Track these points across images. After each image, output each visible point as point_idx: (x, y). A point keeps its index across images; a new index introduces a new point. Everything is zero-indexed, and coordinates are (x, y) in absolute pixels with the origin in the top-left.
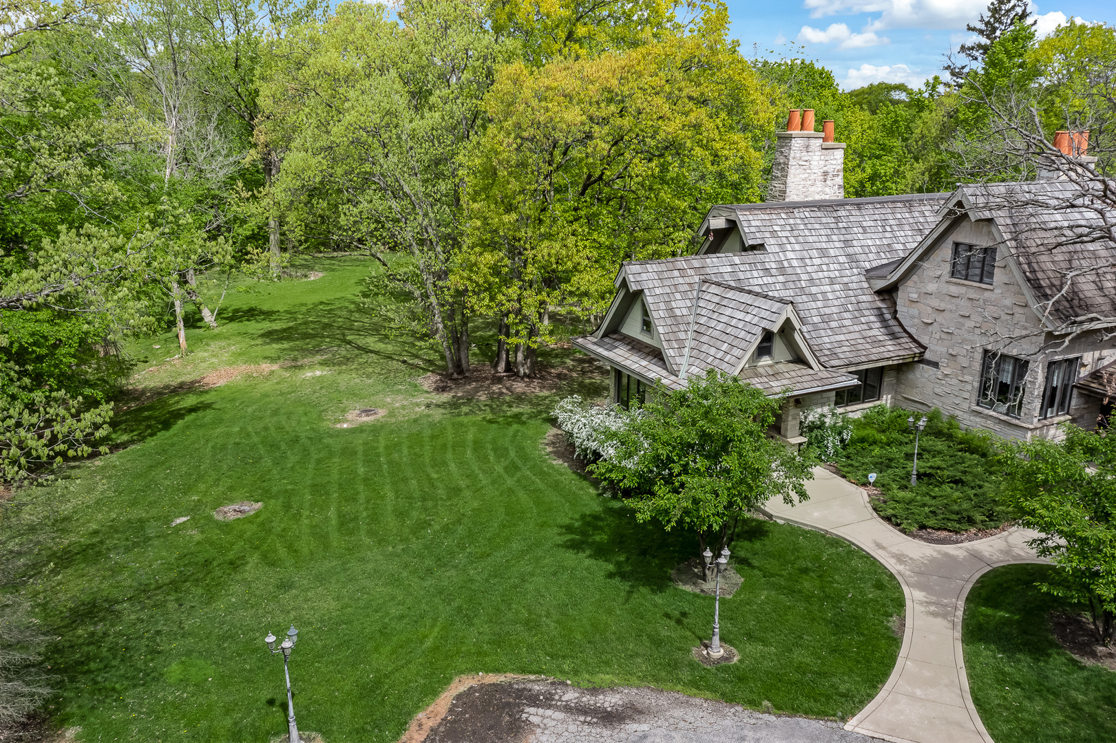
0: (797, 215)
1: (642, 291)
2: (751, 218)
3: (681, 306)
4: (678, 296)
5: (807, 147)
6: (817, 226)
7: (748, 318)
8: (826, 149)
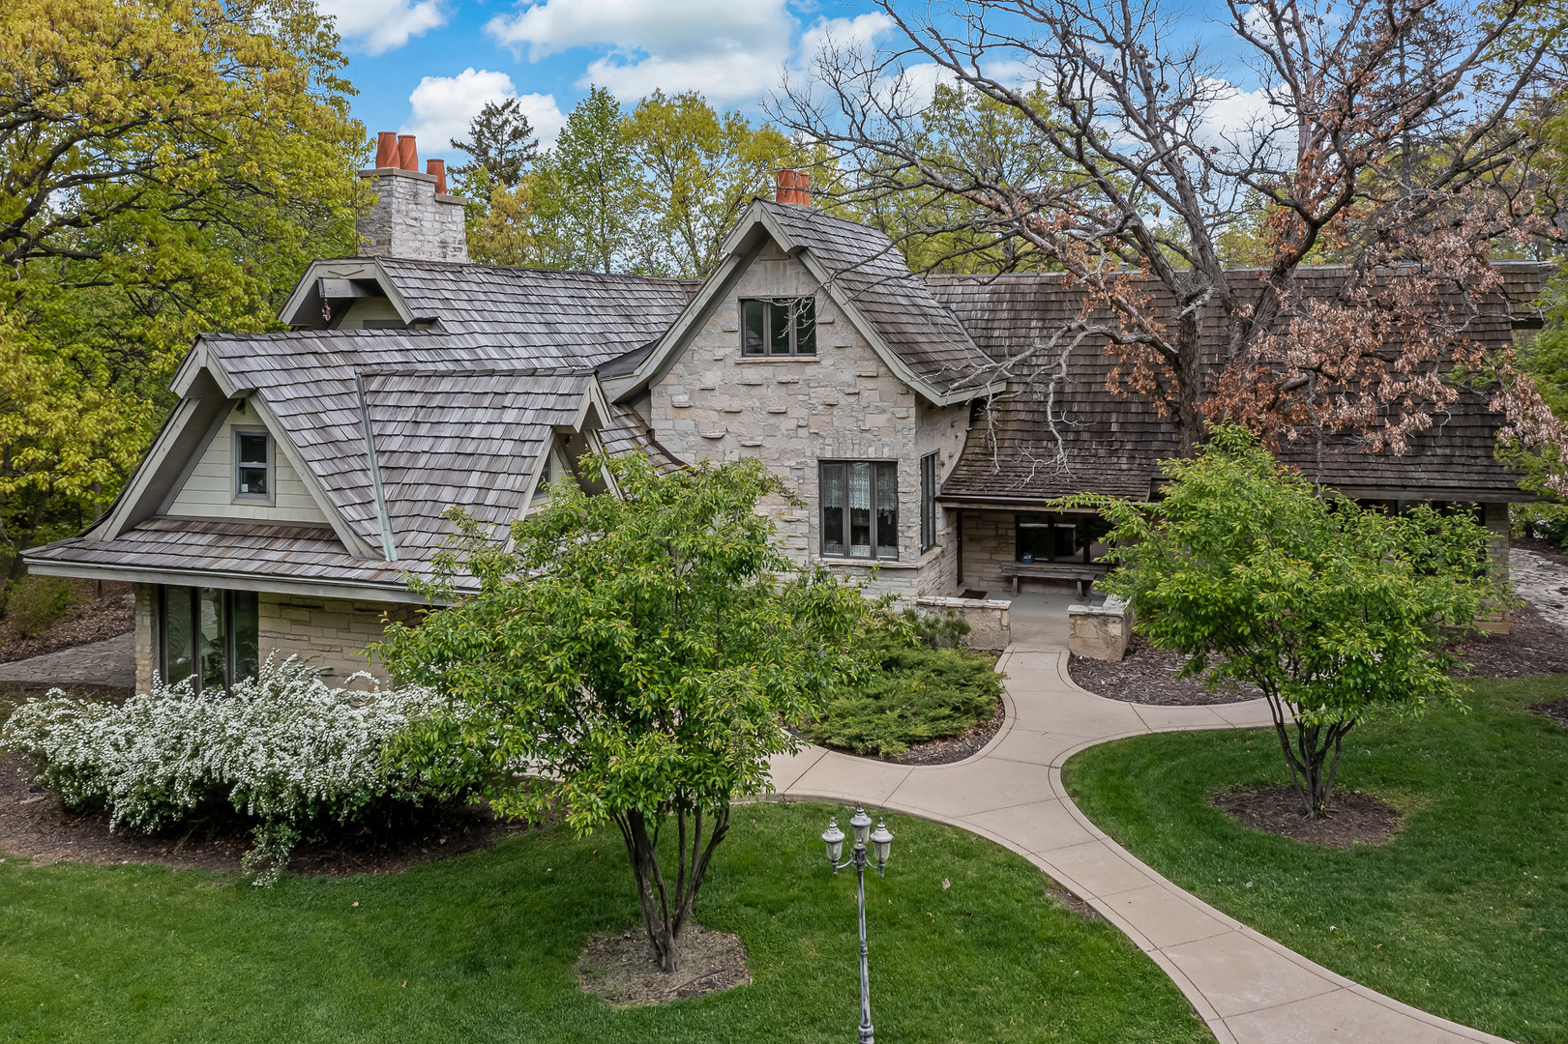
0: (469, 278)
1: (254, 392)
2: (402, 273)
3: (342, 422)
4: (329, 403)
5: (416, 195)
7: (510, 416)
8: (441, 203)
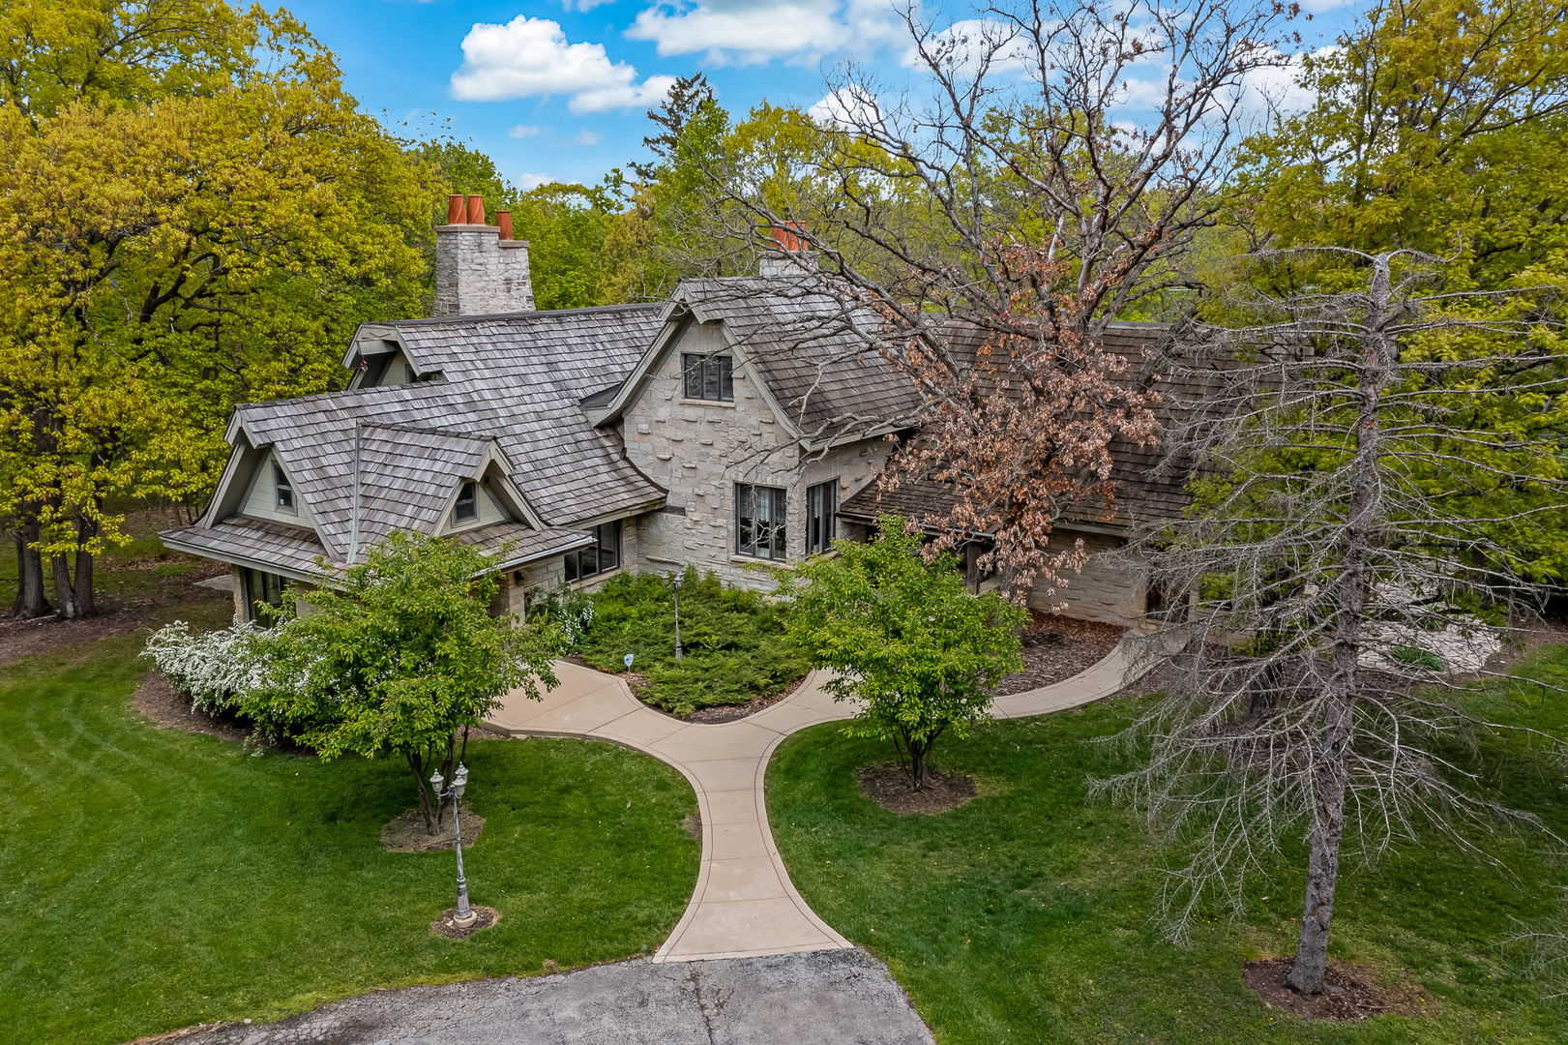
0: (481, 332)
1: (272, 444)
2: (418, 336)
3: (336, 463)
4: (329, 449)
5: (480, 245)
6: (509, 346)
7: (438, 467)
8: (505, 248)
